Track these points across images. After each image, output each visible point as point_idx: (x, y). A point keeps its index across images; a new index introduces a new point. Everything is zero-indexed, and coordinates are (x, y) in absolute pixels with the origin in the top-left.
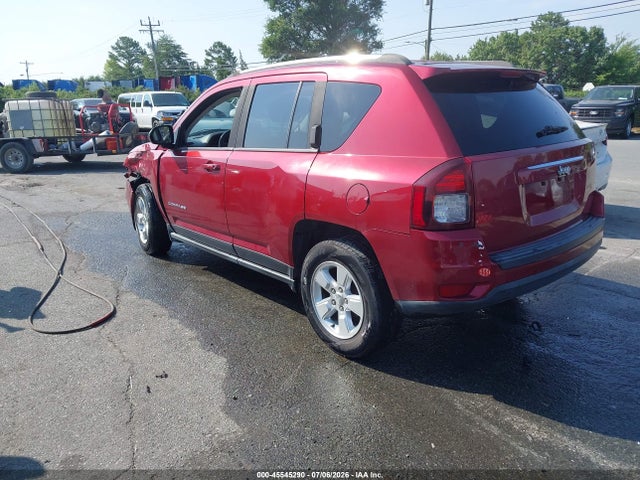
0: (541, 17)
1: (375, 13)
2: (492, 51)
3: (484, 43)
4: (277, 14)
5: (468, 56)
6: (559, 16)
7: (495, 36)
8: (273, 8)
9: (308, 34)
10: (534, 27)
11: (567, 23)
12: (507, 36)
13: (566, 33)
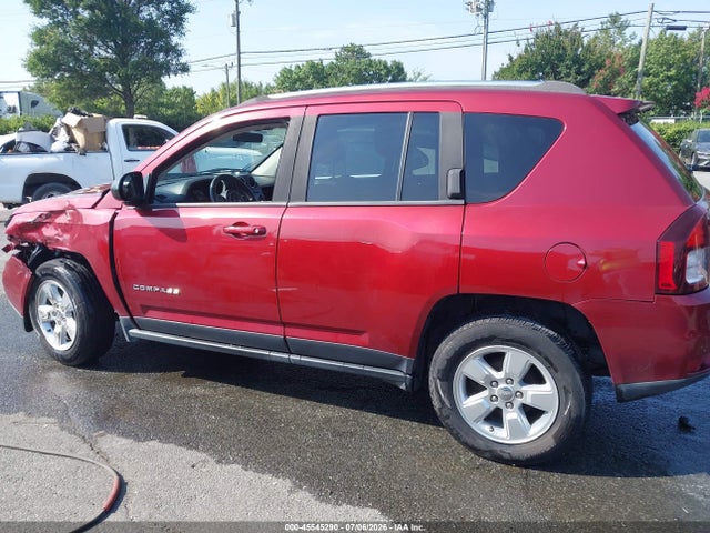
0: (345, 49)
1: (177, 30)
2: (300, 79)
3: (290, 71)
4: (45, 21)
5: (273, 84)
6: (361, 47)
7: (300, 64)
8: (38, 13)
9: (92, 49)
10: (338, 57)
11: (369, 55)
12: (312, 65)
13: (370, 65)
